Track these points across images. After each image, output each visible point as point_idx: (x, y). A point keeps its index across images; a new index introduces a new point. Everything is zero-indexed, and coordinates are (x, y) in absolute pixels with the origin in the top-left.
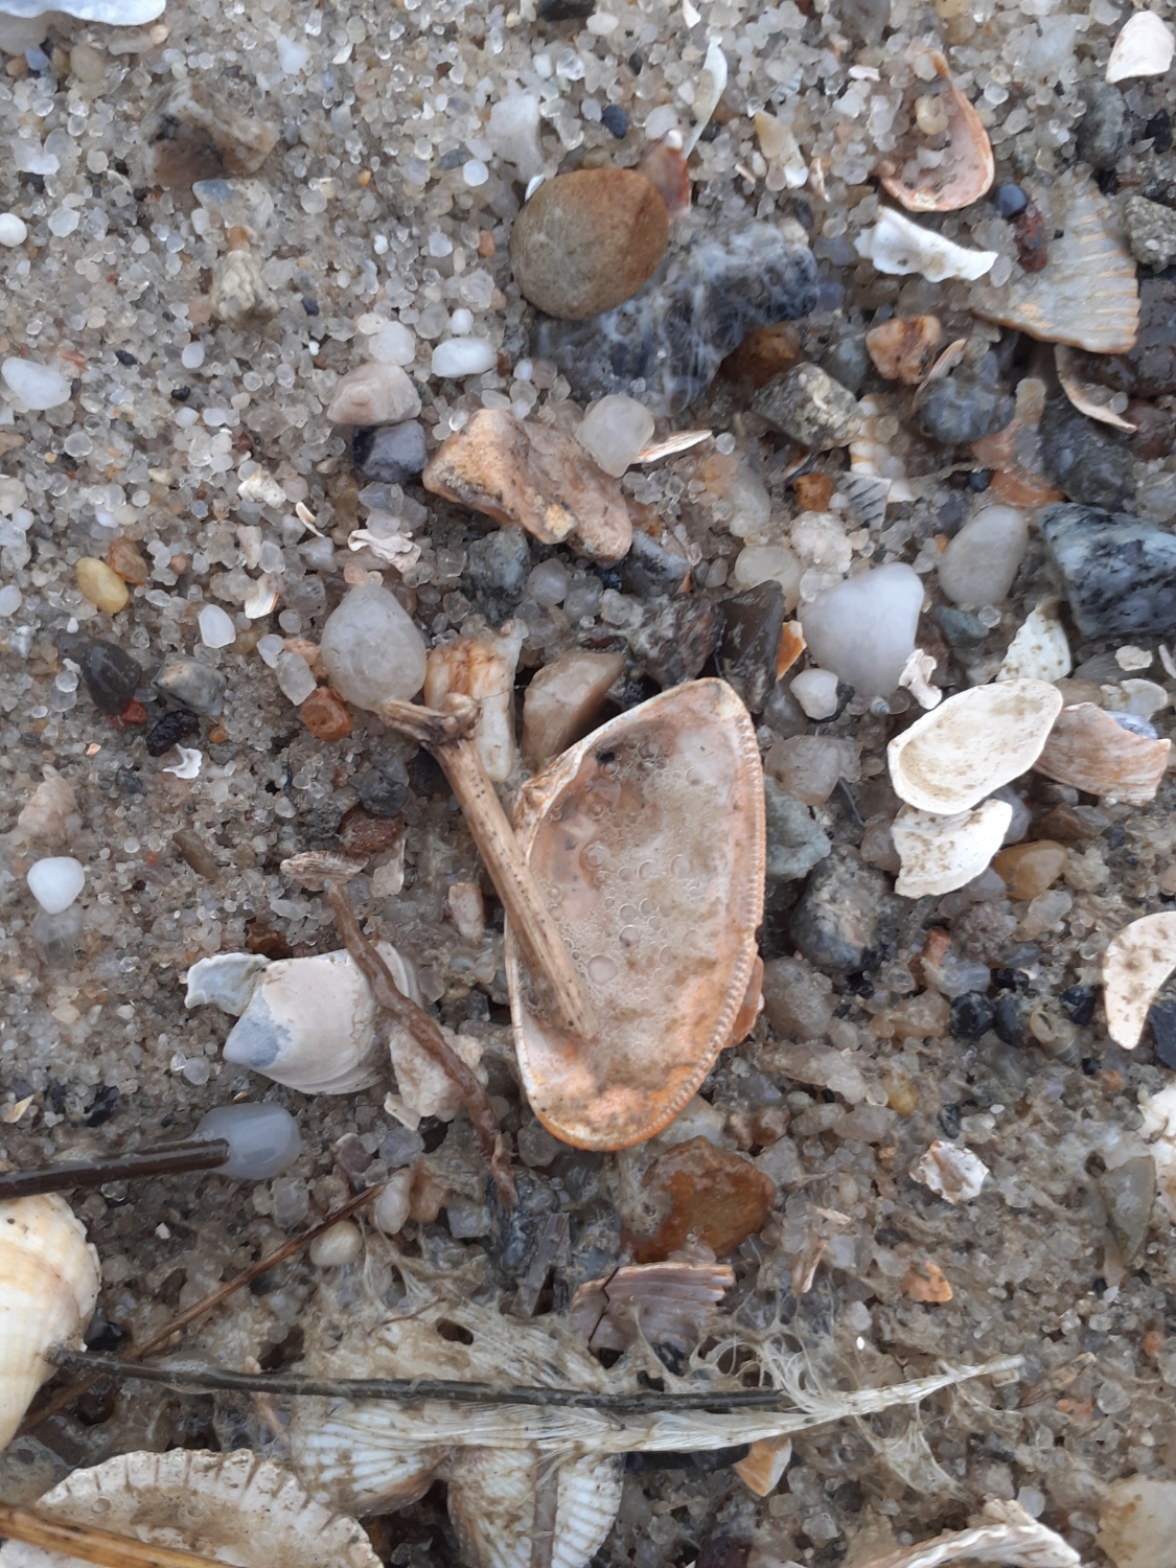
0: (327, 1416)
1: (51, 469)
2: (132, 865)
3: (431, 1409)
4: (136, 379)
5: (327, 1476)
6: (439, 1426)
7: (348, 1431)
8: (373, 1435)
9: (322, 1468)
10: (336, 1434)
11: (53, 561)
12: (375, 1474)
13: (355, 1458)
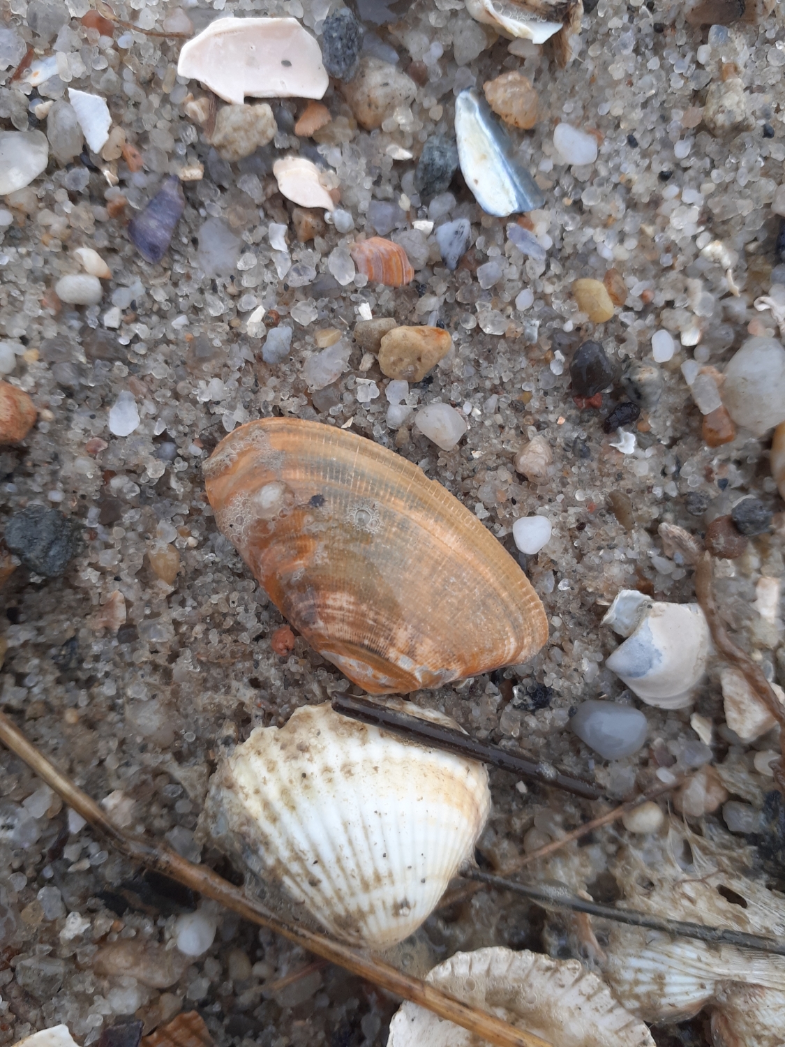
0: (646, 945)
1: (567, 210)
2: (579, 509)
3: (727, 952)
4: (638, 157)
5: (641, 990)
6: (731, 965)
7: (665, 958)
8: (684, 963)
9: (637, 982)
10: (654, 960)
11: (558, 277)
12: (681, 994)
13: (668, 979)
